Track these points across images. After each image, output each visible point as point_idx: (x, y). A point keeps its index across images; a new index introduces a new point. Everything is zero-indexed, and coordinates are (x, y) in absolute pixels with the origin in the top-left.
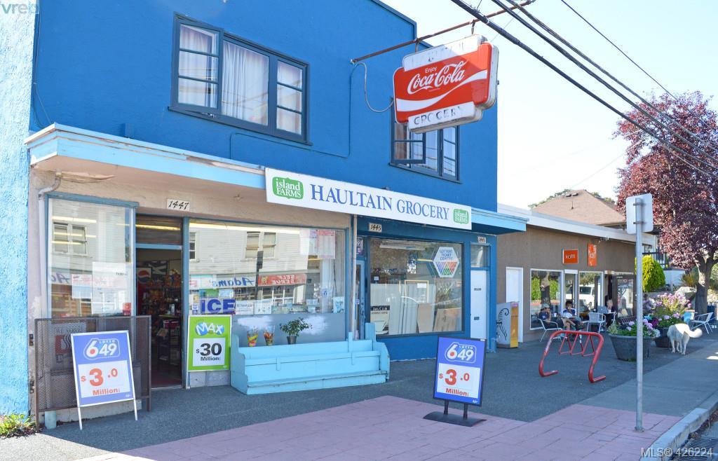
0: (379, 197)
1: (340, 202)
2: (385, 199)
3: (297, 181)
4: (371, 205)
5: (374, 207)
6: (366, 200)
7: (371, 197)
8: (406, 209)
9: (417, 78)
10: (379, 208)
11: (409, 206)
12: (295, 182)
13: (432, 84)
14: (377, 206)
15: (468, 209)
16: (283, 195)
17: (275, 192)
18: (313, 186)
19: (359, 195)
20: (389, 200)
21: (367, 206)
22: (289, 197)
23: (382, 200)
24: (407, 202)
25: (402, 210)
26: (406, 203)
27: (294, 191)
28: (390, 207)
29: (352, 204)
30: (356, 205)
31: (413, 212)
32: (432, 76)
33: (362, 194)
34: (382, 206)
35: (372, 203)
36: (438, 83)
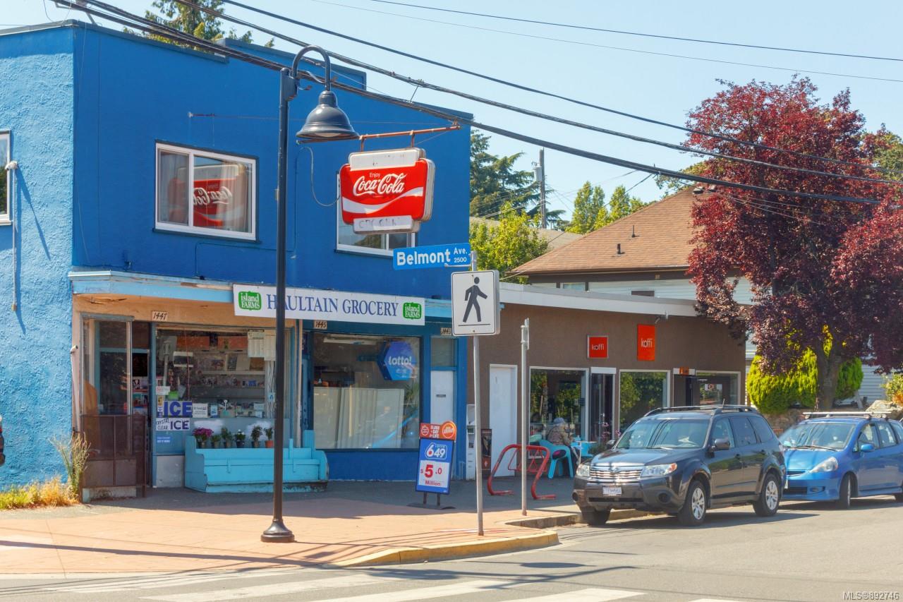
0: (325, 299)
1: (291, 309)
2: (331, 300)
3: (256, 294)
4: (318, 309)
5: (321, 310)
6: (314, 303)
7: (318, 300)
8: (351, 309)
9: (361, 181)
10: (326, 310)
11: (355, 305)
12: (255, 295)
13: (376, 190)
14: (323, 309)
15: (421, 301)
16: (246, 308)
17: (240, 306)
18: (269, 296)
19: (308, 299)
20: (335, 302)
21: (315, 310)
22: (250, 309)
23: (328, 301)
24: (353, 301)
25: (347, 311)
26: (351, 302)
27: (254, 302)
28: (336, 308)
29: (301, 309)
30: (305, 310)
31: (359, 311)
32: (375, 181)
33: (310, 298)
34: (328, 309)
35: (319, 306)
36: (382, 191)
